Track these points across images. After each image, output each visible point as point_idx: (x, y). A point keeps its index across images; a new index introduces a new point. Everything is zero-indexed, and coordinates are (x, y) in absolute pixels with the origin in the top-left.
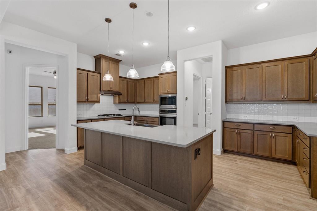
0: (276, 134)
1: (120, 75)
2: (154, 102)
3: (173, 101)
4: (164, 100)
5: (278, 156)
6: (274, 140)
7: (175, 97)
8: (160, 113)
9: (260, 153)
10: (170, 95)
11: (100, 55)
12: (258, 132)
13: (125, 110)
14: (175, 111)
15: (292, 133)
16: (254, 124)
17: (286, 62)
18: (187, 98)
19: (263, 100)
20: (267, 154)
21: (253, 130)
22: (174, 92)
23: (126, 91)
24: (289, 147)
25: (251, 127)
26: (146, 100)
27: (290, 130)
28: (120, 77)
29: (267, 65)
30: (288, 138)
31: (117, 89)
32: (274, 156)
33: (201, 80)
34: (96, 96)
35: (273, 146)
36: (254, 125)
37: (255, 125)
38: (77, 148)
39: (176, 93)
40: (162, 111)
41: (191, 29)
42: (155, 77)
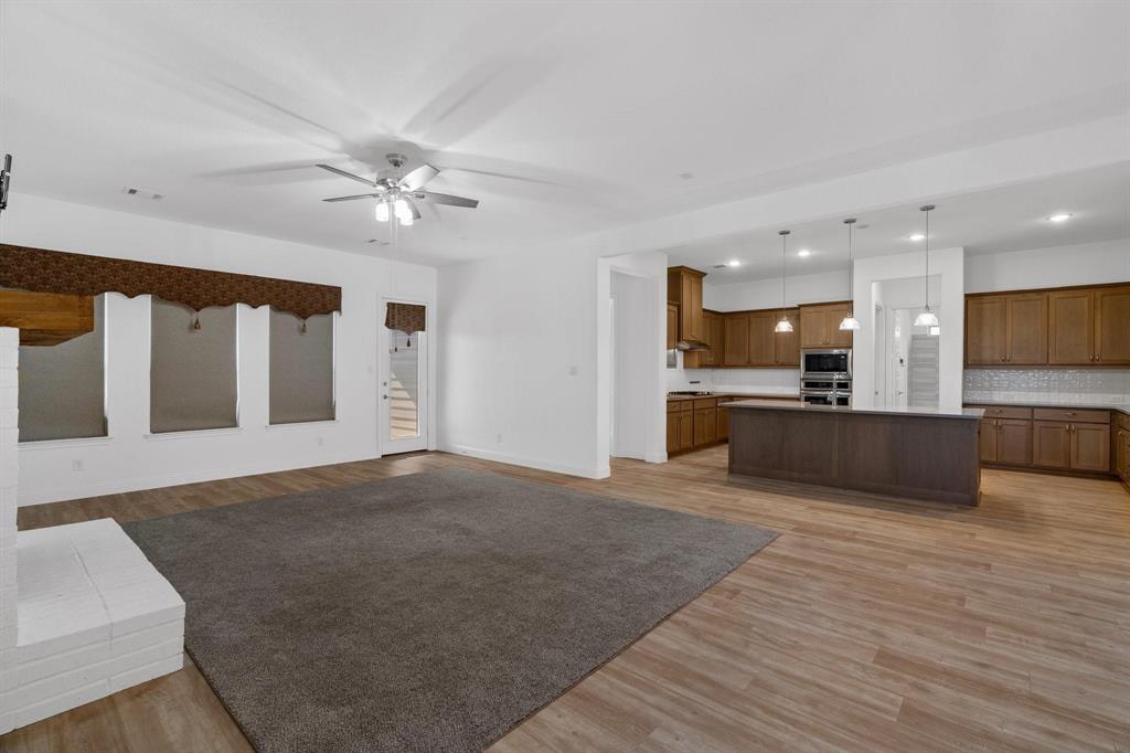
0: (1078, 425)
1: (704, 307)
2: (778, 365)
3: (840, 364)
4: (816, 362)
5: (1083, 465)
6: (1074, 437)
7: (846, 356)
8: (802, 389)
9: (1045, 462)
10: (836, 352)
11: (682, 267)
12: (1042, 424)
13: (698, 382)
14: (844, 385)
15: (1111, 424)
16: (1032, 408)
17: (1099, 293)
19: (1050, 362)
20: (1060, 464)
21: (1032, 420)
22: (845, 344)
24: (1103, 449)
25: (1027, 414)
26: (754, 361)
27: (1105, 417)
28: (704, 310)
29: (1057, 295)
30: (1101, 433)
32: (1074, 466)
35: (1073, 449)
36: (1033, 412)
37: (1035, 410)
38: (666, 454)
39: (851, 347)
40: (809, 385)
41: (917, 238)
42: (781, 309)
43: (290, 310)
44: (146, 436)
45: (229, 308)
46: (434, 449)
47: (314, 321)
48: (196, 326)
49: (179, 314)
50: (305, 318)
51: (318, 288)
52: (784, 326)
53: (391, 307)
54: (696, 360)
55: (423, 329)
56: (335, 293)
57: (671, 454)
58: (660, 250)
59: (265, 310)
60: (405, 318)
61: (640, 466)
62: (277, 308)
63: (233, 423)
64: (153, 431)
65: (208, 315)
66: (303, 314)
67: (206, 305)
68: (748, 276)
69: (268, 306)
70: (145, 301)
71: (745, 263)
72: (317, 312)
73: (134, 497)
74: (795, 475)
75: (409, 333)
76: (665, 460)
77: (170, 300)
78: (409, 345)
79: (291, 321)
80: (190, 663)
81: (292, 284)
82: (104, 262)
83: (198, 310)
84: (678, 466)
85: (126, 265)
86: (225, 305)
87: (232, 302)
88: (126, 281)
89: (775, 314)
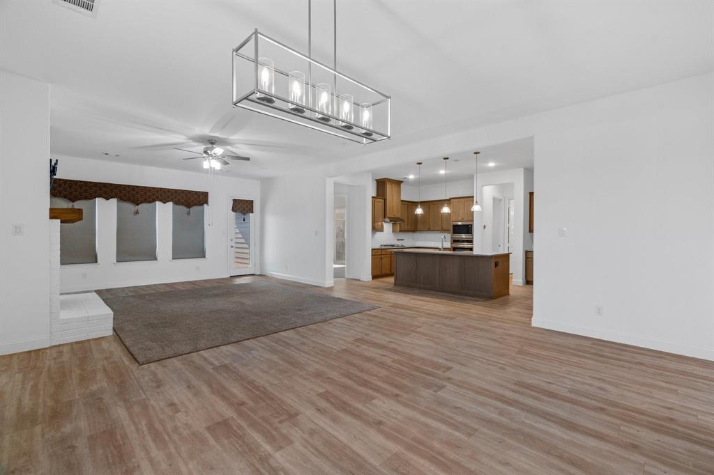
1: (402, 199)
2: (443, 230)
3: (468, 229)
4: (457, 229)
7: (472, 225)
8: (451, 244)
10: (465, 223)
11: (386, 178)
13: (403, 240)
14: (471, 241)
18: (485, 227)
22: (470, 219)
23: (406, 217)
26: (432, 229)
28: (402, 201)
31: (398, 215)
33: (503, 202)
34: (380, 223)
38: (371, 277)
39: (473, 221)
40: (455, 241)
41: (492, 164)
42: (444, 200)
43: (182, 204)
44: (114, 264)
45: (152, 204)
46: (259, 273)
47: (194, 209)
48: (137, 212)
49: (129, 207)
50: (190, 208)
51: (196, 193)
52: (419, 211)
53: (235, 201)
54: (398, 227)
55: (252, 212)
56: (205, 195)
57: (374, 277)
58: (367, 172)
59: (170, 204)
60: (243, 207)
61: (357, 282)
62: (176, 203)
63: (155, 259)
64: (118, 261)
65: (143, 207)
66: (189, 206)
67: (142, 202)
68: (419, 183)
69: (172, 203)
70: (114, 201)
71: (417, 177)
72: (196, 205)
73: (108, 291)
74: (422, 286)
75: (244, 214)
76: (371, 279)
77: (125, 200)
78: (244, 220)
79: (183, 209)
80: (115, 333)
81: (183, 191)
82: (96, 184)
83: (138, 205)
84: (378, 282)
85: (105, 185)
86: (150, 202)
87: (154, 201)
88: (105, 193)
89: (441, 203)
